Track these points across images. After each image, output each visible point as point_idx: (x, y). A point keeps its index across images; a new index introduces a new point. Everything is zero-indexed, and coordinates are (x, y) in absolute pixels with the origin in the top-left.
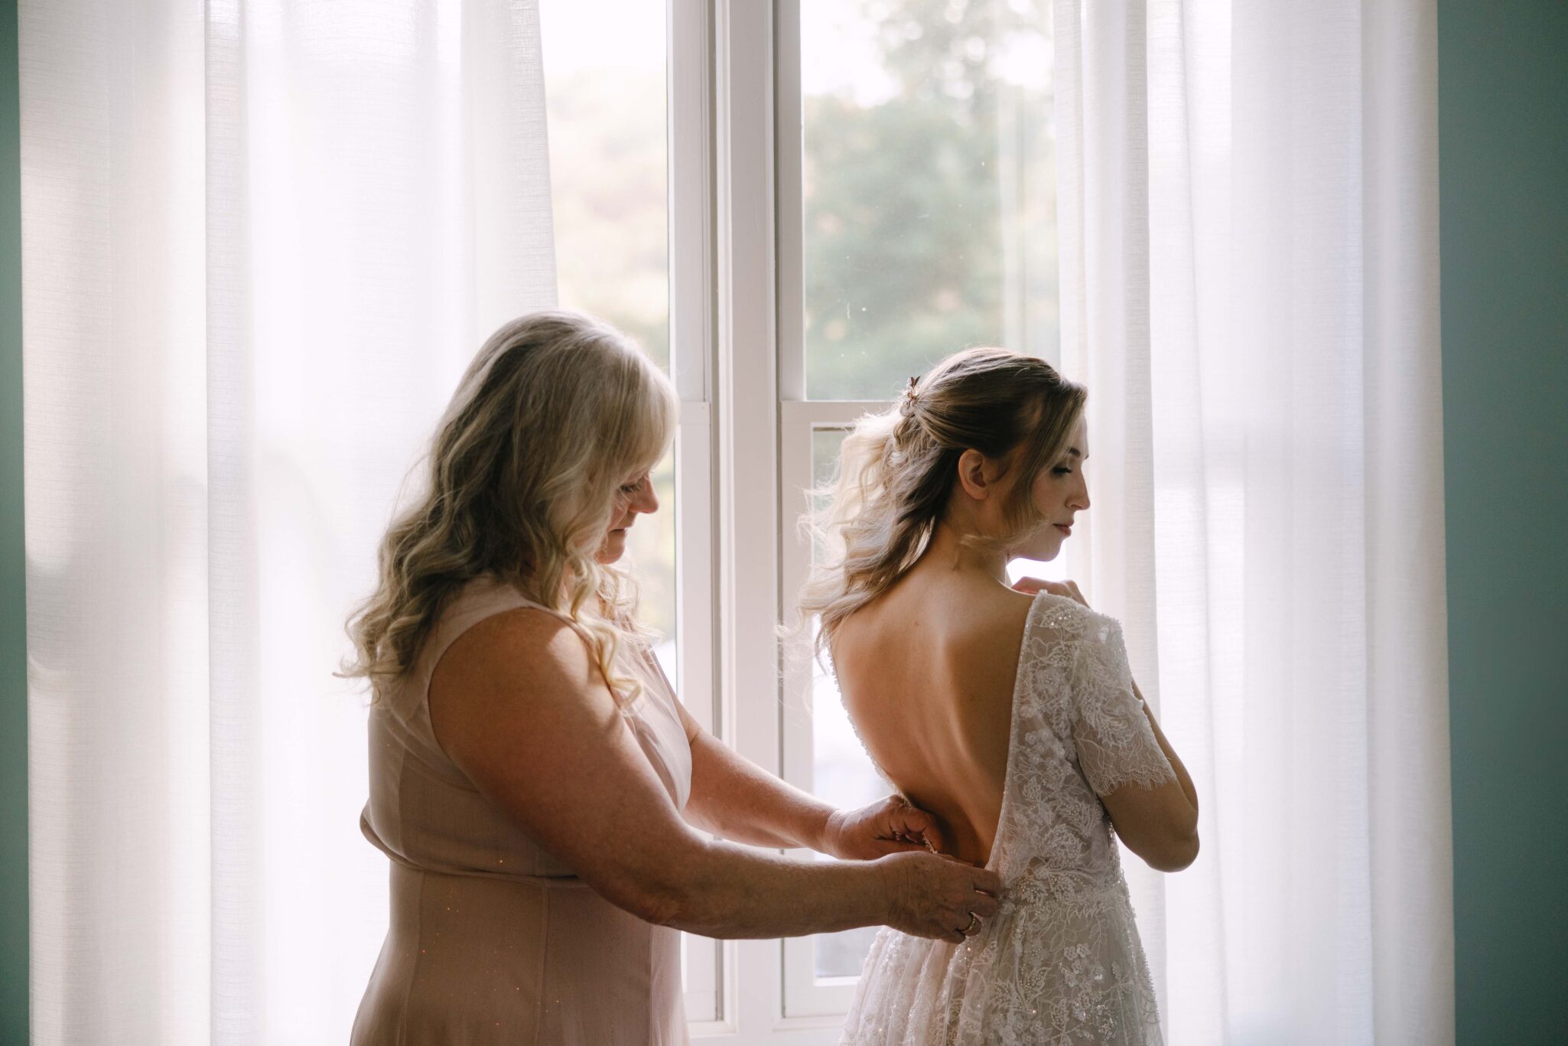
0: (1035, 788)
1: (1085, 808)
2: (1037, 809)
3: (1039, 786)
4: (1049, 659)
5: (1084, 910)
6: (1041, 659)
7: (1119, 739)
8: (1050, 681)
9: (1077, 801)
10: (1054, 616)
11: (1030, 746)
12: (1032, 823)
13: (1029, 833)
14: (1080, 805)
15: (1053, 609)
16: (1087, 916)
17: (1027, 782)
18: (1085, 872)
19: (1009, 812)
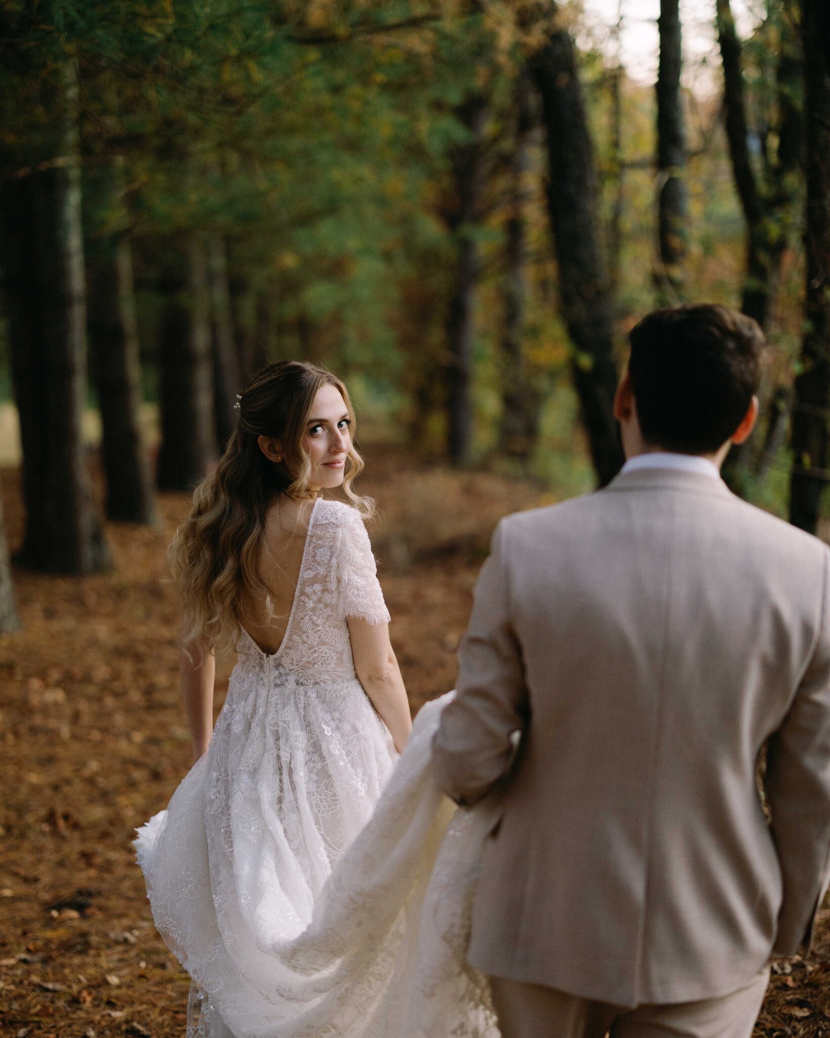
0: (308, 623)
1: (337, 632)
2: (308, 635)
3: (311, 622)
4: (323, 542)
5: (337, 692)
6: (318, 542)
7: (360, 590)
8: (325, 555)
9: (332, 629)
10: (325, 516)
11: (307, 596)
12: (304, 642)
13: (301, 647)
14: (335, 631)
15: (325, 511)
16: (339, 696)
17: (303, 618)
18: (338, 672)
19: (291, 636)
